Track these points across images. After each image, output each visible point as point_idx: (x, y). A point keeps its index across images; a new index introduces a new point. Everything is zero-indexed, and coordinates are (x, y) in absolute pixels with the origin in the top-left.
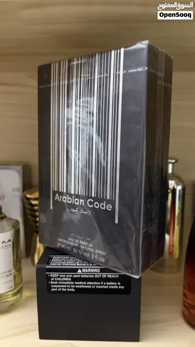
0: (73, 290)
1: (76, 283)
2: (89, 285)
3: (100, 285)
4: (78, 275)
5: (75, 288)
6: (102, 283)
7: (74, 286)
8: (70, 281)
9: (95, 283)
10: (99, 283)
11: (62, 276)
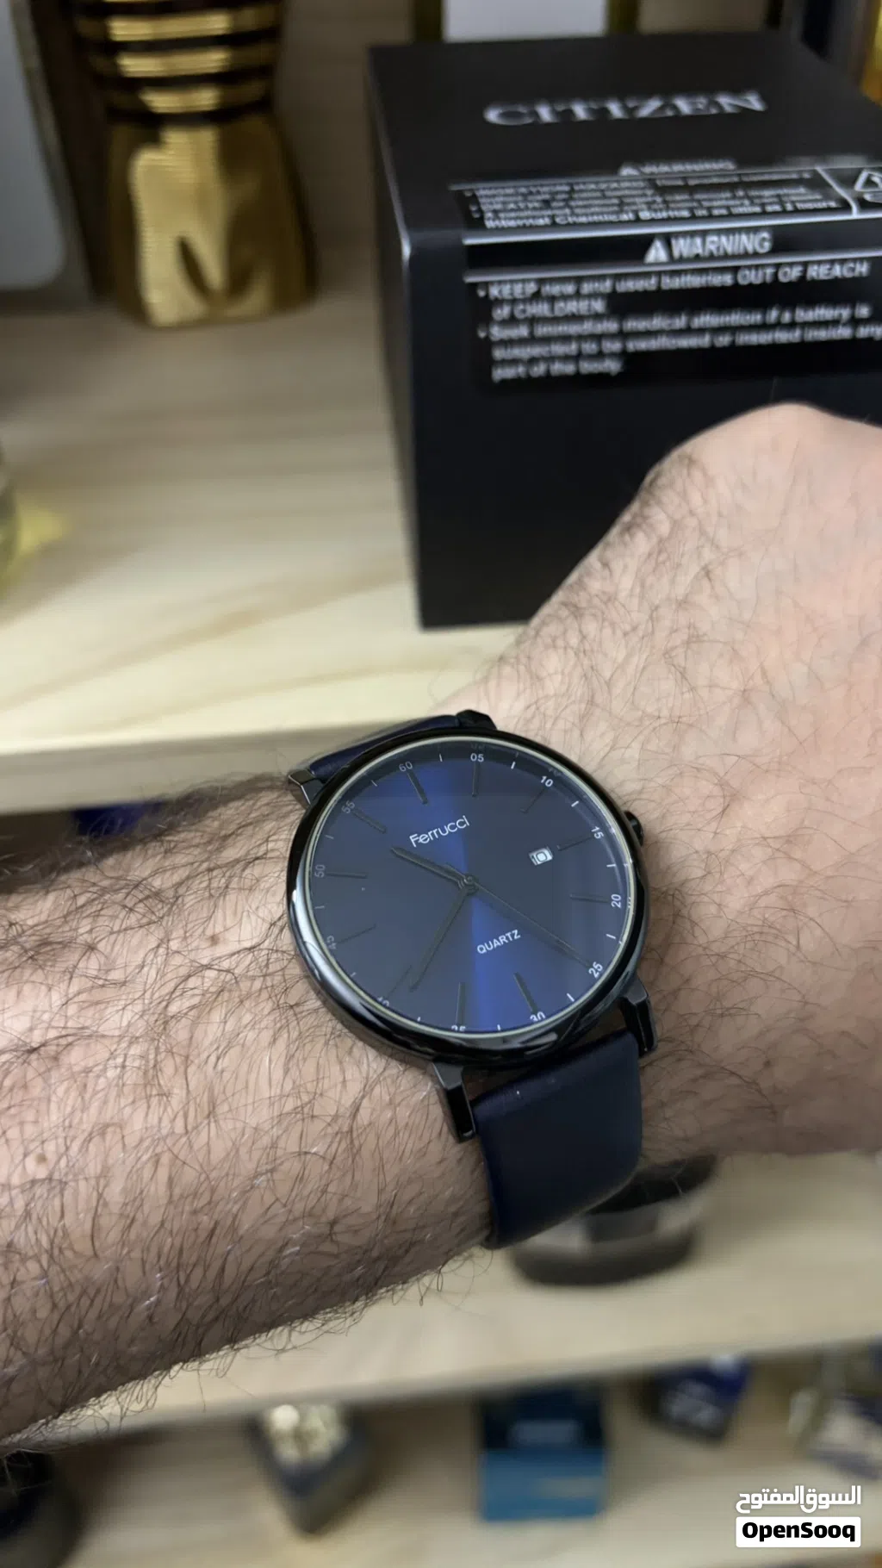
0: (612, 366)
1: (632, 324)
2: (701, 331)
3: (764, 327)
4: (647, 275)
5: (624, 355)
6: (773, 315)
7: (616, 346)
8: (597, 317)
9: (735, 318)
10: (756, 318)
11: (555, 289)
